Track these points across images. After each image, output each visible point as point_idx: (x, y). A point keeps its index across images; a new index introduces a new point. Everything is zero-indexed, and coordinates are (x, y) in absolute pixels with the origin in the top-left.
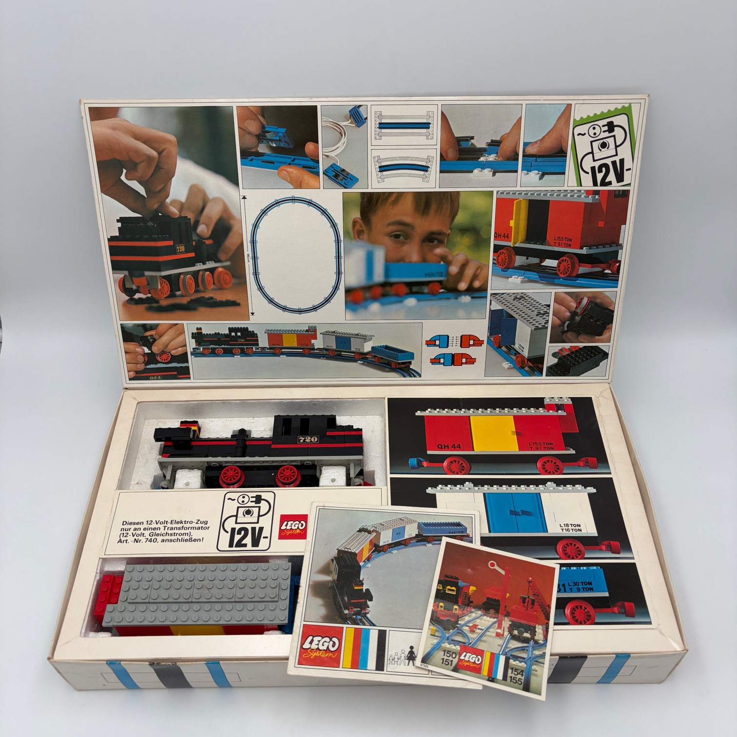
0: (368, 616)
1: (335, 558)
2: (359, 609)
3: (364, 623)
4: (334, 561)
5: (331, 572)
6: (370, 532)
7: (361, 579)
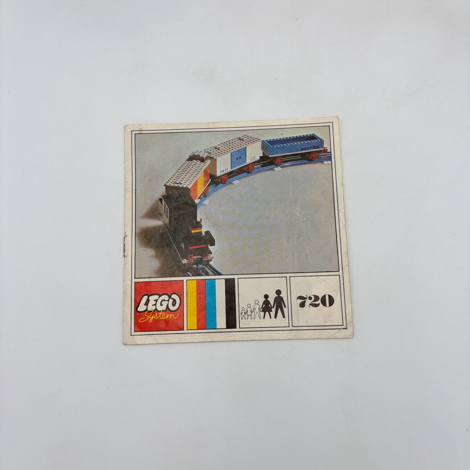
0: (211, 263)
1: (163, 196)
2: (200, 257)
3: (208, 273)
4: (163, 200)
5: (161, 215)
6: (203, 160)
7: (198, 220)
